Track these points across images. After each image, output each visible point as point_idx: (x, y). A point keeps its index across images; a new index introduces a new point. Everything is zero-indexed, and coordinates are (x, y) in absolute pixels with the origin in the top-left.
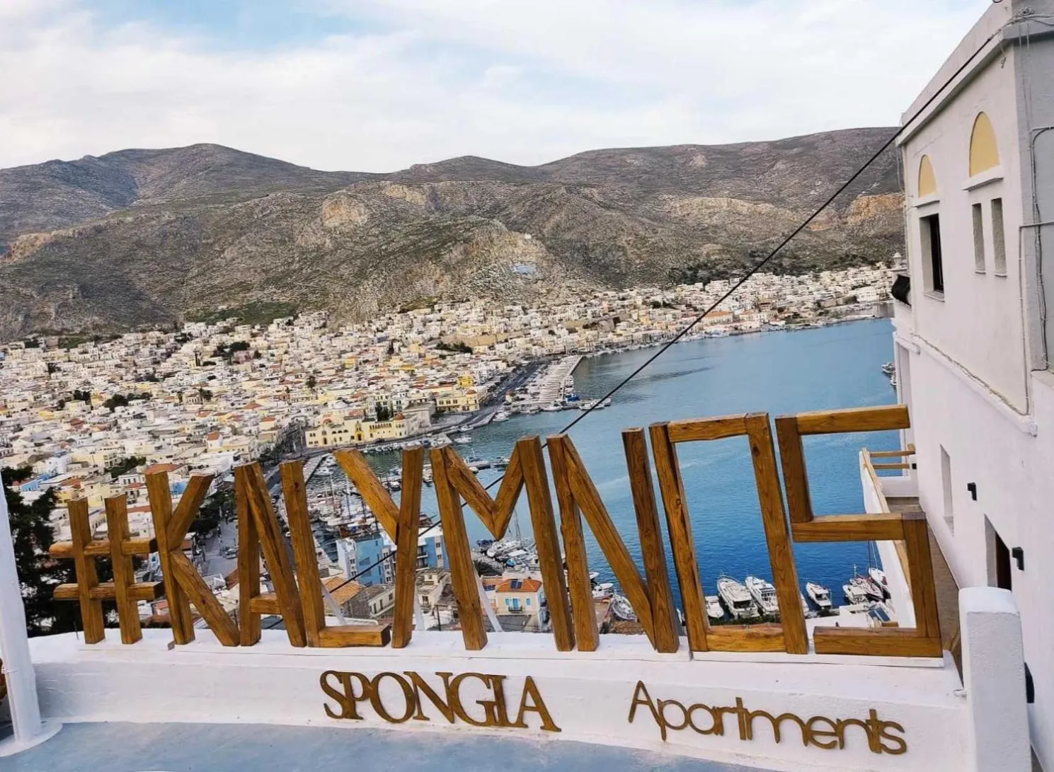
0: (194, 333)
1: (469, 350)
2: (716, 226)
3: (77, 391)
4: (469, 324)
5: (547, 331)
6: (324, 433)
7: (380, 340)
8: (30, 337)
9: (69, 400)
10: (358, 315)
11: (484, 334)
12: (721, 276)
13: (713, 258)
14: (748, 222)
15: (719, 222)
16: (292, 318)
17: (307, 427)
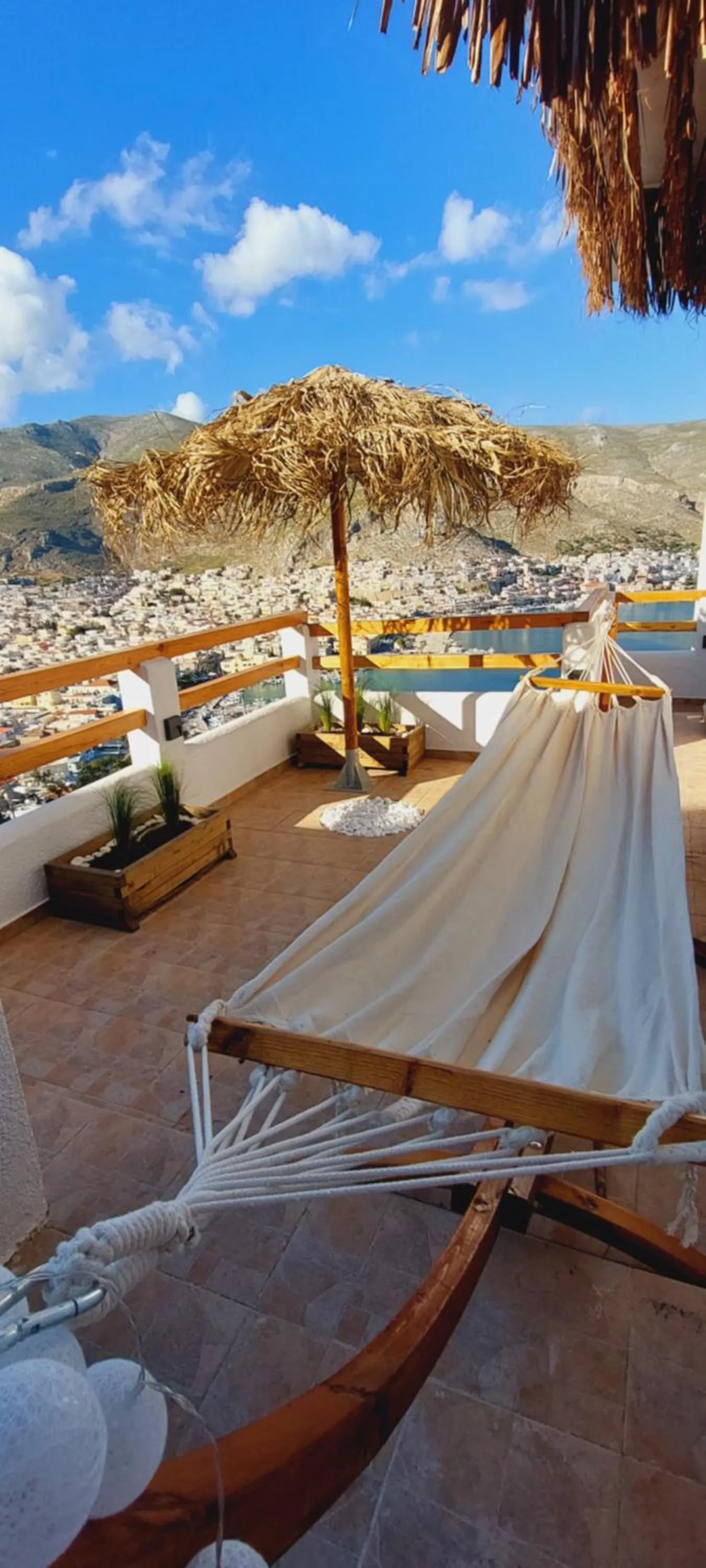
0: (142, 579)
1: (369, 605)
2: (606, 504)
3: (48, 621)
4: (370, 581)
5: (438, 591)
6: (236, 665)
7: (293, 592)
8: (12, 575)
9: (41, 628)
10: (275, 569)
11: (382, 590)
12: (605, 549)
13: (598, 532)
14: (636, 501)
15: (609, 501)
16: (220, 569)
17: (224, 658)
